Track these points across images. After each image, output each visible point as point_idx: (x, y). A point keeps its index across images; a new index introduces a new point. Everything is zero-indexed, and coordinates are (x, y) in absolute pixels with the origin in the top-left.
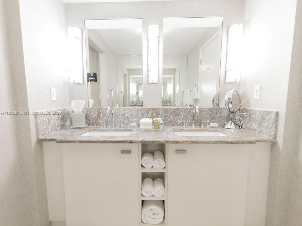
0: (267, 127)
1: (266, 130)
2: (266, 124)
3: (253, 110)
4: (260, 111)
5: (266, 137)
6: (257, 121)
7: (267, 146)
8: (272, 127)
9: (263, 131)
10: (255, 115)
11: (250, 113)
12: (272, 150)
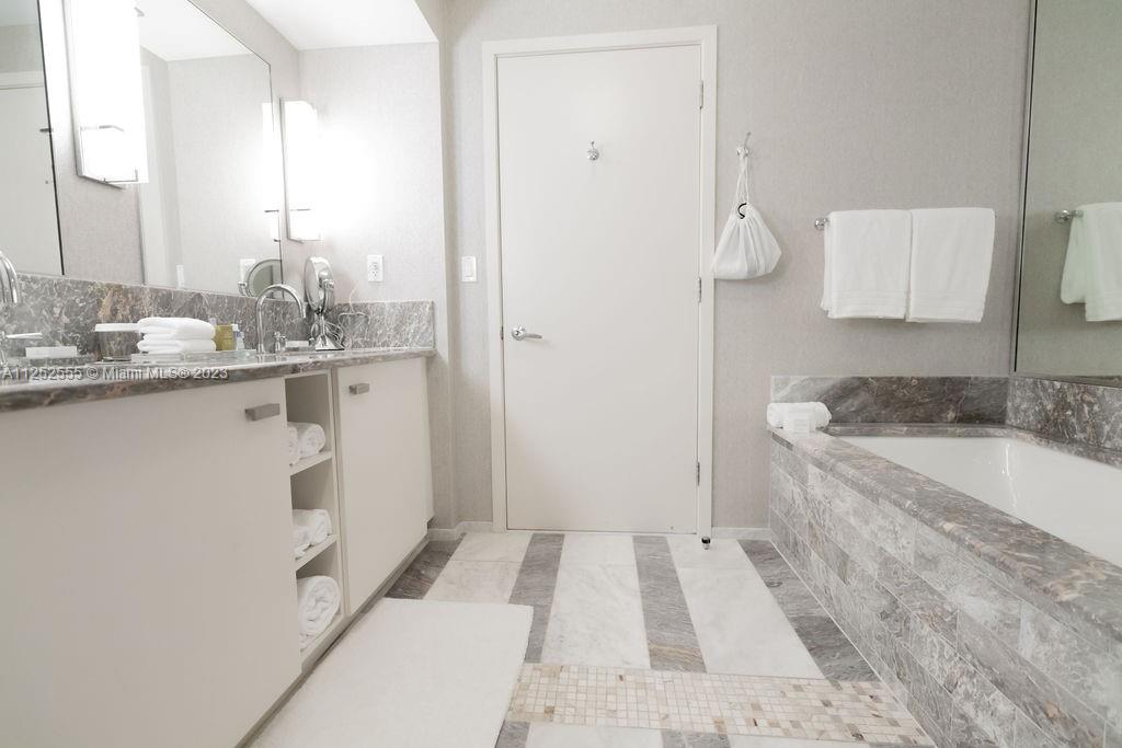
0: (416, 332)
1: (414, 337)
2: (413, 326)
3: (372, 304)
4: (393, 305)
5: (416, 348)
6: (388, 325)
7: (419, 364)
8: (427, 329)
9: (407, 339)
10: (381, 314)
11: (367, 313)
12: (428, 370)
